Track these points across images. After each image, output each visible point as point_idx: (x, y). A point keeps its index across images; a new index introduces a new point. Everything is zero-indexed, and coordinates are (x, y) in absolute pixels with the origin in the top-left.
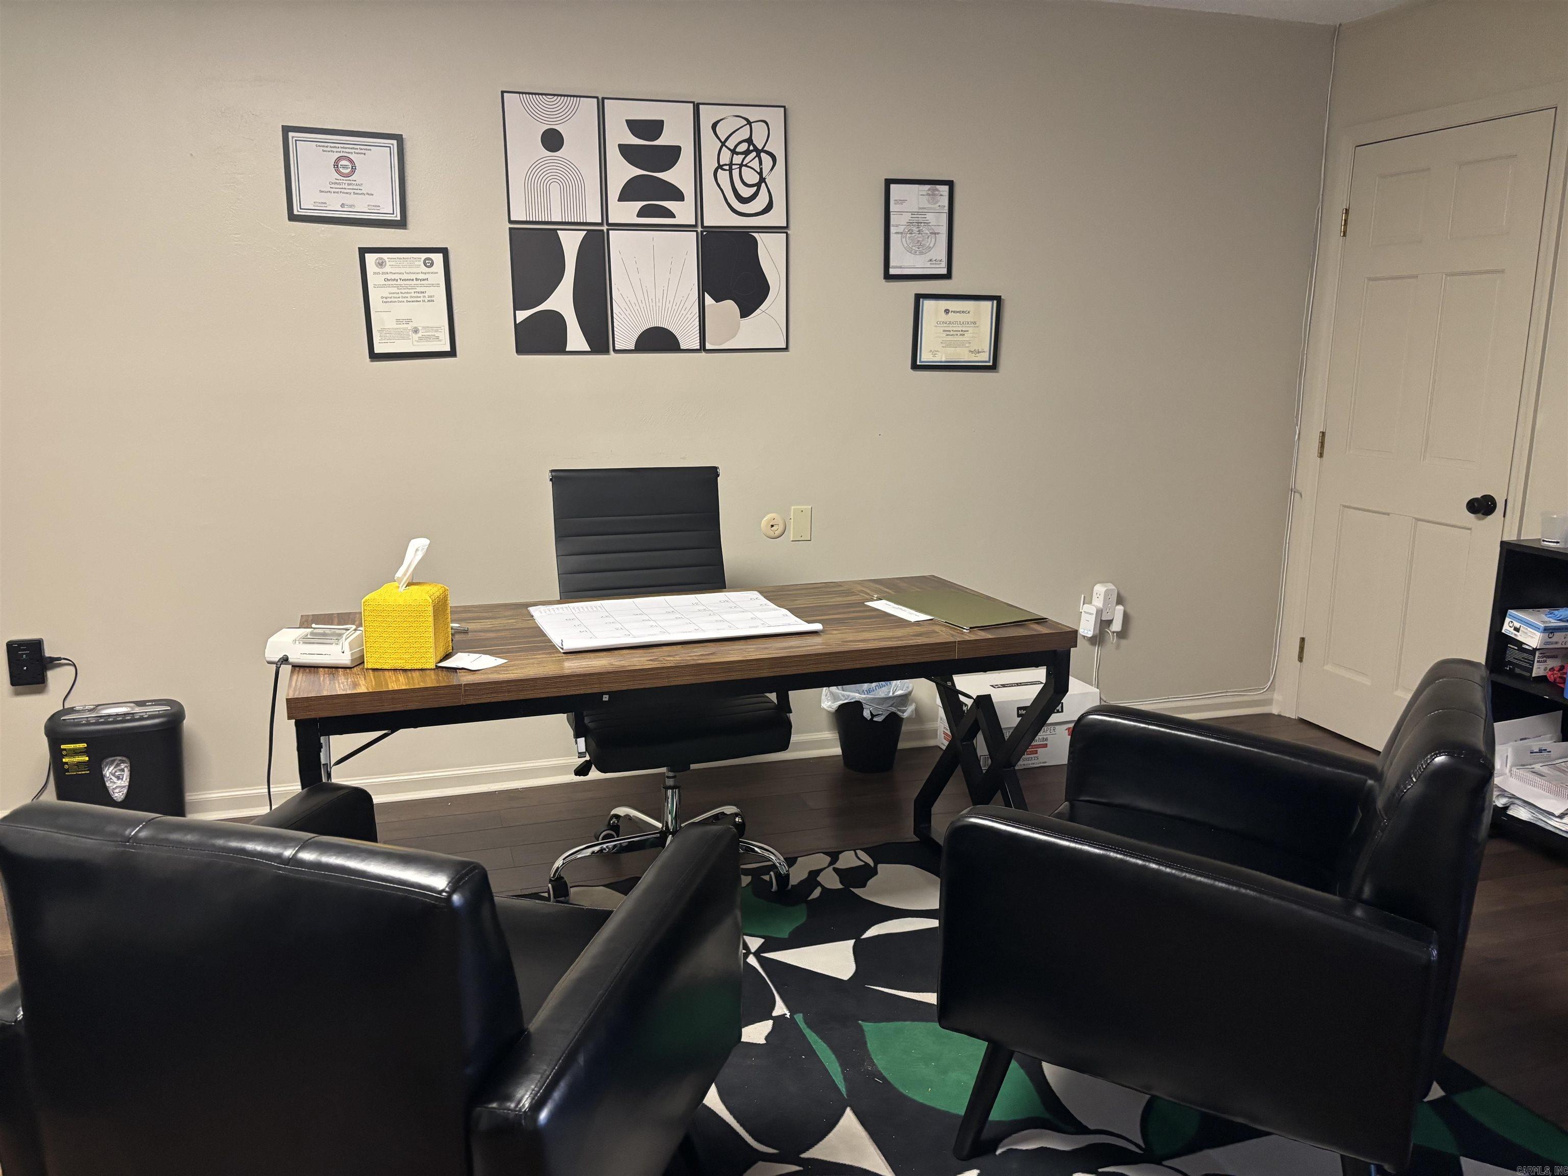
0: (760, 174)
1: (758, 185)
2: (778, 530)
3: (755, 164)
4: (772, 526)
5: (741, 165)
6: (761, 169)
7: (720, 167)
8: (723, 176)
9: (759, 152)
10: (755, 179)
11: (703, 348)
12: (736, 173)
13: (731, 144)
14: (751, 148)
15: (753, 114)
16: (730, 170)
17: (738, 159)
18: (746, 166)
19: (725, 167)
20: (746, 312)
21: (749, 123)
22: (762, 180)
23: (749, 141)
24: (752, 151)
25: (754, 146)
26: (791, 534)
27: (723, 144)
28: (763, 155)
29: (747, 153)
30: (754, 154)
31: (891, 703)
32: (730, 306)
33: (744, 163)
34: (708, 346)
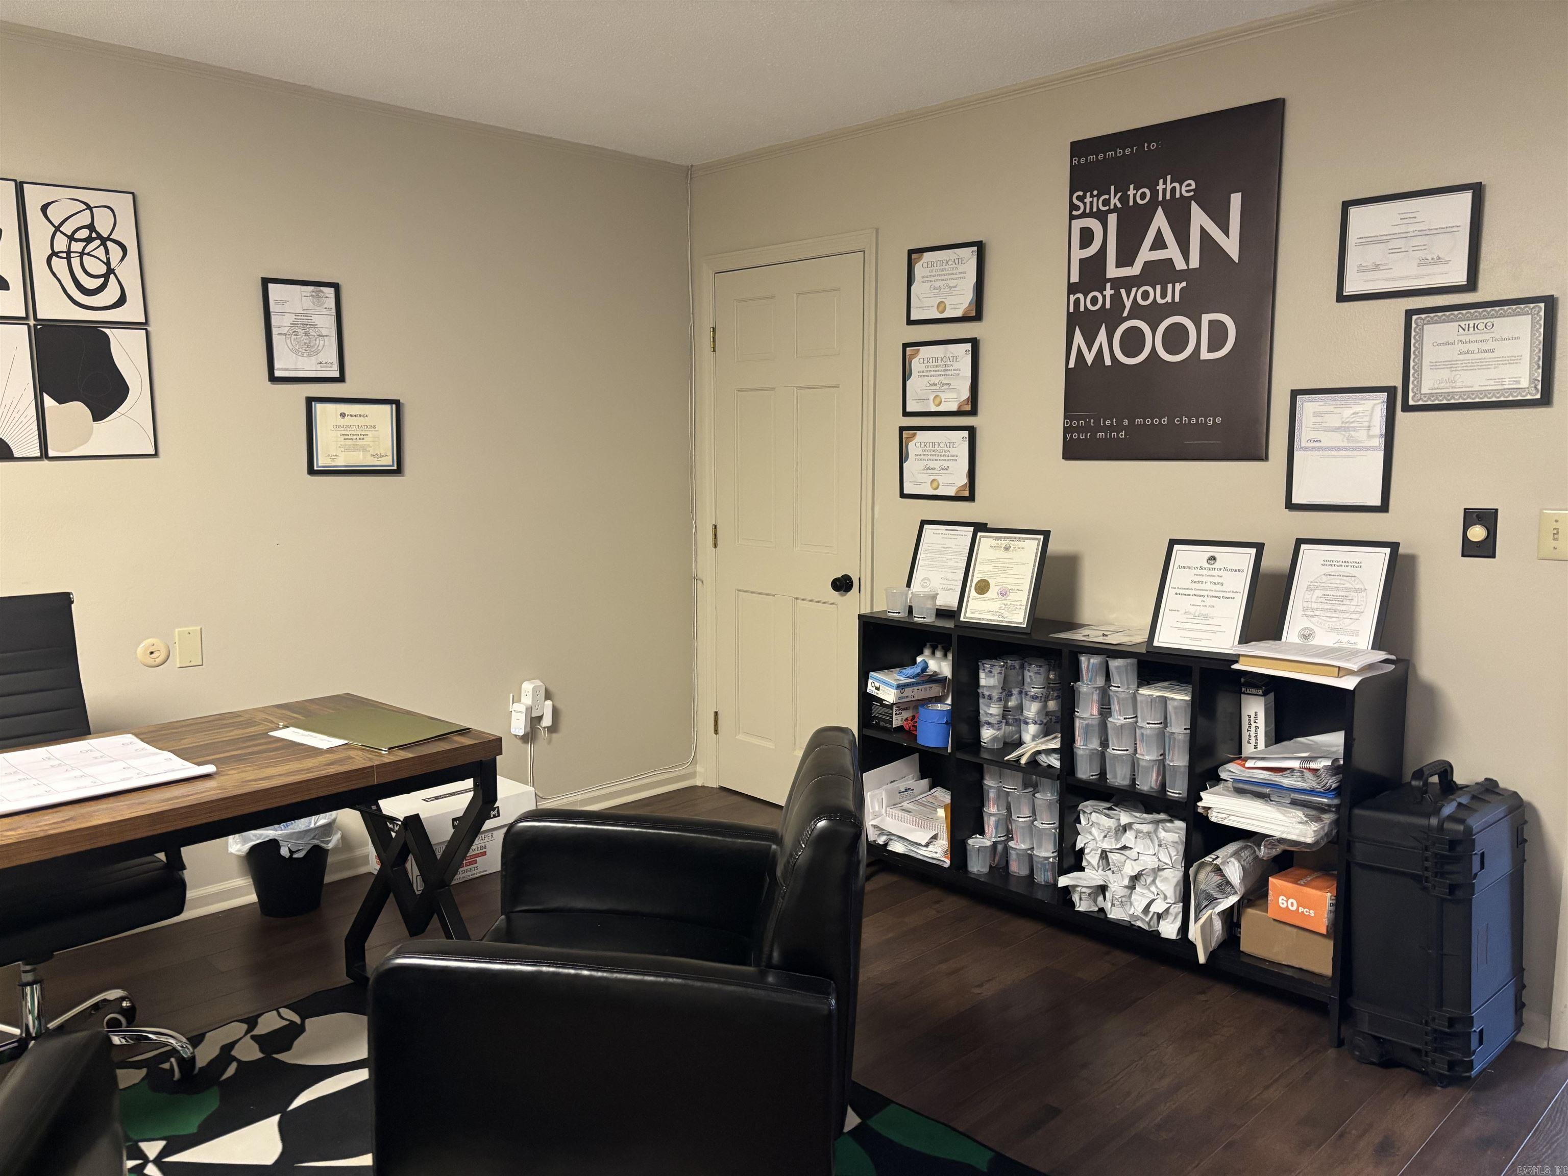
0: (108, 263)
1: (106, 276)
2: (160, 656)
3: (101, 252)
4: (152, 653)
5: (82, 254)
6: (108, 259)
7: (54, 254)
8: (59, 265)
9: (104, 241)
10: (103, 269)
11: (45, 454)
12: (75, 262)
13: (68, 228)
14: (94, 235)
15: (93, 198)
16: (69, 259)
17: (77, 247)
18: (88, 254)
19: (60, 255)
20: (99, 414)
21: (89, 207)
22: (110, 271)
23: (91, 227)
24: (95, 239)
25: (97, 233)
26: (176, 660)
27: (57, 229)
28: (109, 243)
29: (88, 240)
30: (98, 242)
31: (312, 836)
32: (78, 410)
33: (86, 251)
34: (51, 453)
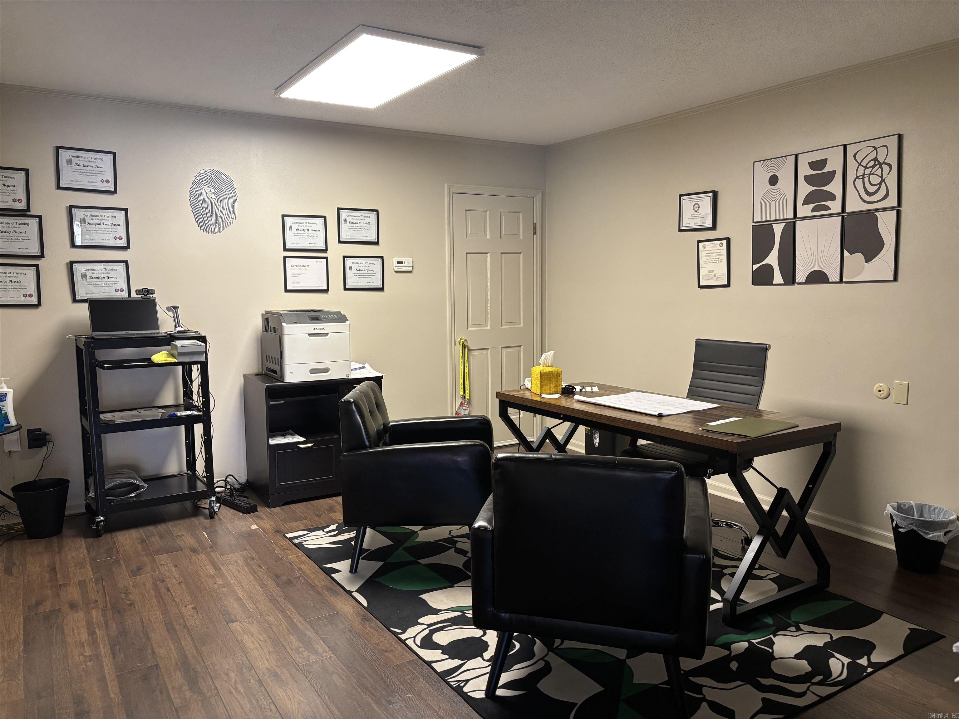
0: (882, 177)
1: (880, 184)
2: (885, 393)
3: (879, 172)
4: (880, 391)
5: (870, 174)
6: (882, 174)
7: (857, 177)
8: (859, 183)
9: (881, 164)
10: (879, 180)
11: (841, 281)
12: (866, 179)
13: (864, 164)
14: (877, 163)
15: (876, 143)
16: (863, 179)
17: (868, 171)
18: (873, 174)
19: (860, 177)
20: (868, 260)
21: (876, 149)
22: (883, 180)
23: (876, 159)
24: (877, 165)
25: (878, 161)
26: (892, 398)
27: (860, 164)
28: (883, 166)
29: (873, 167)
30: (878, 166)
32: (859, 256)
33: (872, 173)
34: (844, 280)
